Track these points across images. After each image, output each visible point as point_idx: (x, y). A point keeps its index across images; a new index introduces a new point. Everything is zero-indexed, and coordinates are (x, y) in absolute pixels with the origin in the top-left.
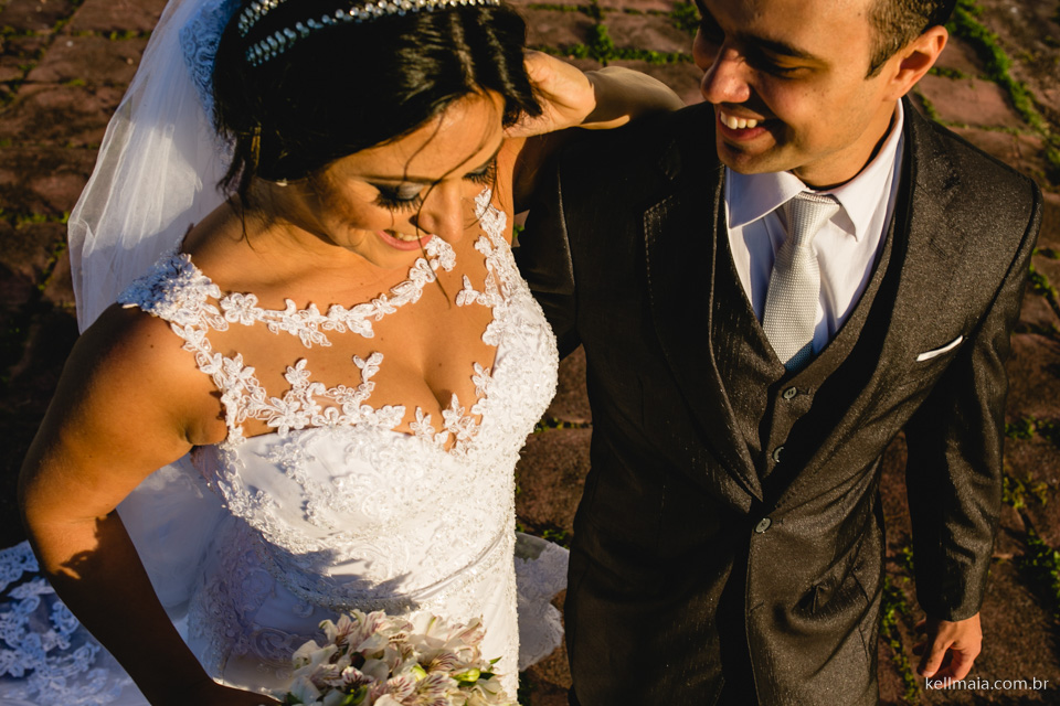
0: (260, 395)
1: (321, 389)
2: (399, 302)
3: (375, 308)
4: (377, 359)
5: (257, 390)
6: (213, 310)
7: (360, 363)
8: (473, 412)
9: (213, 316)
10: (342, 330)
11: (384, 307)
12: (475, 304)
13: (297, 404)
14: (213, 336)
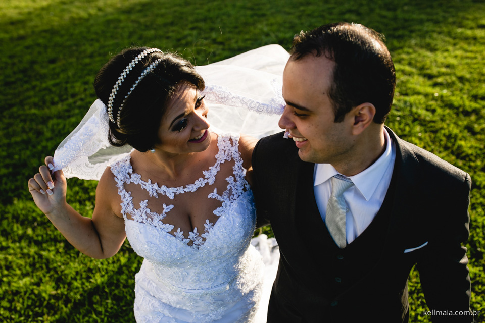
0: (131, 206)
1: (148, 211)
2: (187, 190)
3: (178, 190)
4: (171, 207)
5: (131, 204)
6: (128, 176)
7: (164, 206)
8: (202, 236)
9: (127, 178)
10: (163, 194)
11: (181, 191)
12: (215, 199)
13: (141, 214)
14: (125, 184)
